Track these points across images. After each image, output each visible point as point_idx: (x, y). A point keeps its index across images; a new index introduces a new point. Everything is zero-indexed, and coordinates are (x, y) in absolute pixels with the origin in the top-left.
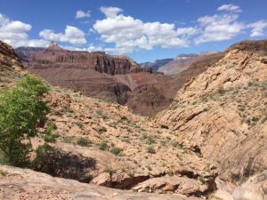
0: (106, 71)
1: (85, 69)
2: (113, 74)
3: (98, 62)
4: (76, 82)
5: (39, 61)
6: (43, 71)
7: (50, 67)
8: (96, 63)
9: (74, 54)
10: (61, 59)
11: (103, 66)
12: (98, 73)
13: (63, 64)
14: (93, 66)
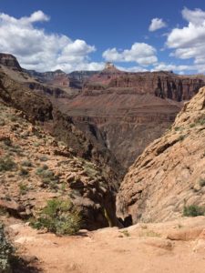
0: (170, 96)
1: (142, 94)
2: (179, 100)
3: (159, 85)
4: (130, 111)
5: (90, 87)
6: (95, 98)
7: (102, 93)
8: (156, 86)
9: (131, 77)
10: (115, 83)
11: (166, 90)
12: (159, 99)
13: (116, 89)
14: (152, 91)
